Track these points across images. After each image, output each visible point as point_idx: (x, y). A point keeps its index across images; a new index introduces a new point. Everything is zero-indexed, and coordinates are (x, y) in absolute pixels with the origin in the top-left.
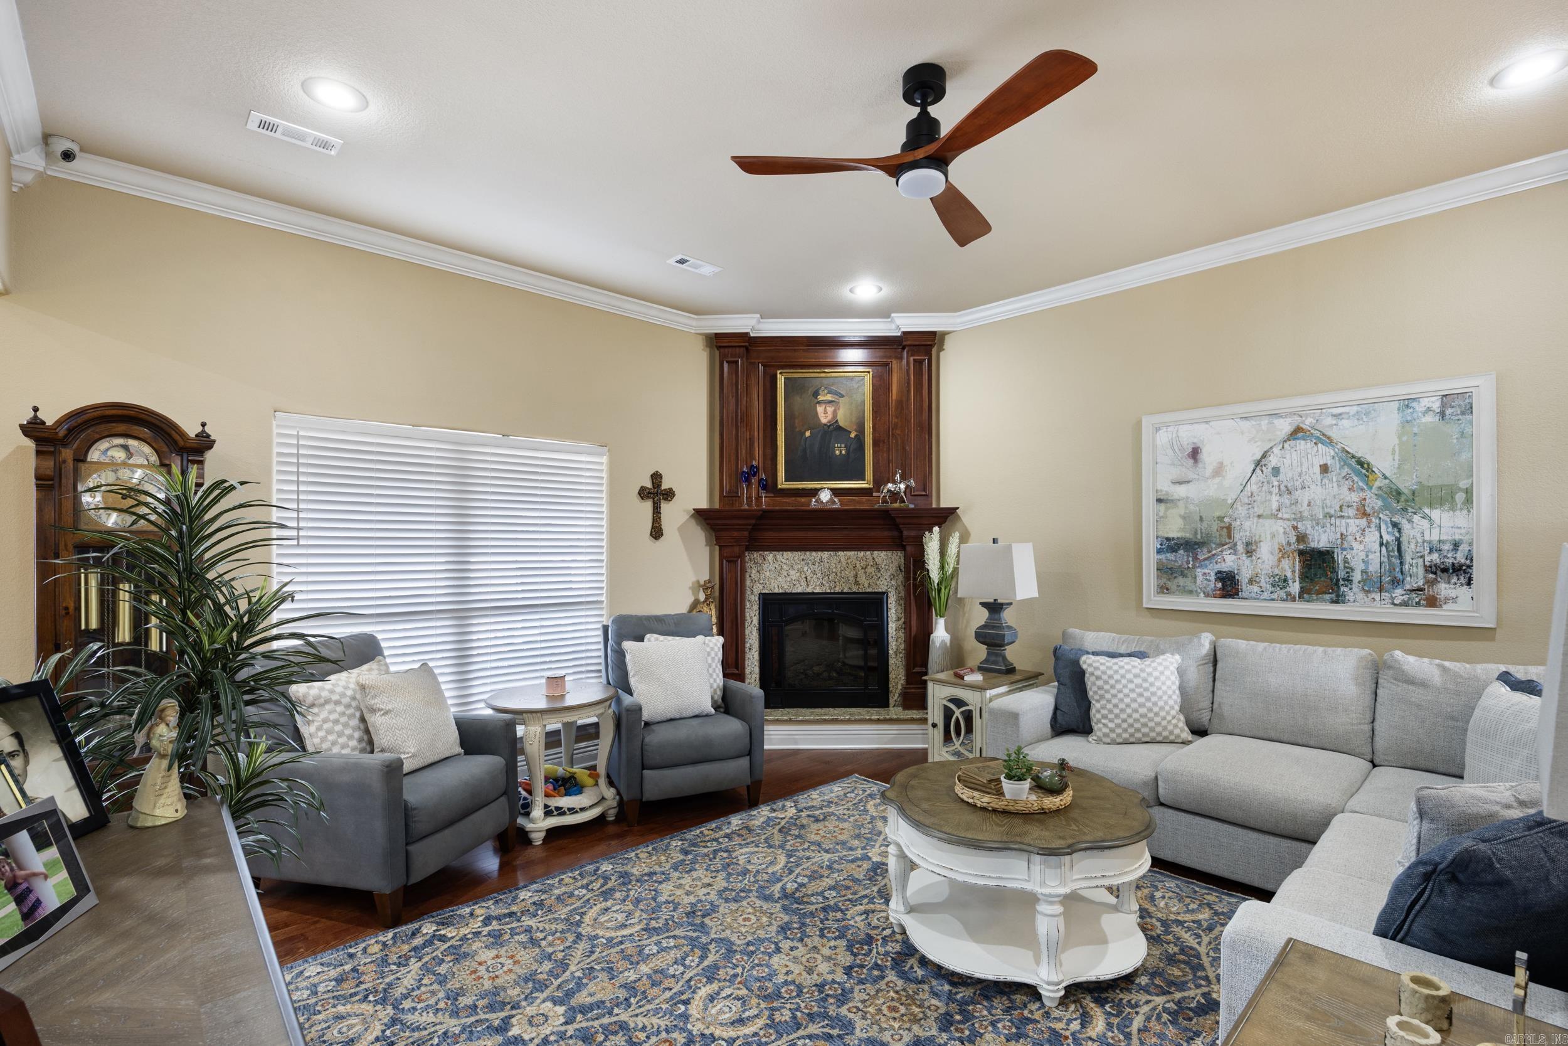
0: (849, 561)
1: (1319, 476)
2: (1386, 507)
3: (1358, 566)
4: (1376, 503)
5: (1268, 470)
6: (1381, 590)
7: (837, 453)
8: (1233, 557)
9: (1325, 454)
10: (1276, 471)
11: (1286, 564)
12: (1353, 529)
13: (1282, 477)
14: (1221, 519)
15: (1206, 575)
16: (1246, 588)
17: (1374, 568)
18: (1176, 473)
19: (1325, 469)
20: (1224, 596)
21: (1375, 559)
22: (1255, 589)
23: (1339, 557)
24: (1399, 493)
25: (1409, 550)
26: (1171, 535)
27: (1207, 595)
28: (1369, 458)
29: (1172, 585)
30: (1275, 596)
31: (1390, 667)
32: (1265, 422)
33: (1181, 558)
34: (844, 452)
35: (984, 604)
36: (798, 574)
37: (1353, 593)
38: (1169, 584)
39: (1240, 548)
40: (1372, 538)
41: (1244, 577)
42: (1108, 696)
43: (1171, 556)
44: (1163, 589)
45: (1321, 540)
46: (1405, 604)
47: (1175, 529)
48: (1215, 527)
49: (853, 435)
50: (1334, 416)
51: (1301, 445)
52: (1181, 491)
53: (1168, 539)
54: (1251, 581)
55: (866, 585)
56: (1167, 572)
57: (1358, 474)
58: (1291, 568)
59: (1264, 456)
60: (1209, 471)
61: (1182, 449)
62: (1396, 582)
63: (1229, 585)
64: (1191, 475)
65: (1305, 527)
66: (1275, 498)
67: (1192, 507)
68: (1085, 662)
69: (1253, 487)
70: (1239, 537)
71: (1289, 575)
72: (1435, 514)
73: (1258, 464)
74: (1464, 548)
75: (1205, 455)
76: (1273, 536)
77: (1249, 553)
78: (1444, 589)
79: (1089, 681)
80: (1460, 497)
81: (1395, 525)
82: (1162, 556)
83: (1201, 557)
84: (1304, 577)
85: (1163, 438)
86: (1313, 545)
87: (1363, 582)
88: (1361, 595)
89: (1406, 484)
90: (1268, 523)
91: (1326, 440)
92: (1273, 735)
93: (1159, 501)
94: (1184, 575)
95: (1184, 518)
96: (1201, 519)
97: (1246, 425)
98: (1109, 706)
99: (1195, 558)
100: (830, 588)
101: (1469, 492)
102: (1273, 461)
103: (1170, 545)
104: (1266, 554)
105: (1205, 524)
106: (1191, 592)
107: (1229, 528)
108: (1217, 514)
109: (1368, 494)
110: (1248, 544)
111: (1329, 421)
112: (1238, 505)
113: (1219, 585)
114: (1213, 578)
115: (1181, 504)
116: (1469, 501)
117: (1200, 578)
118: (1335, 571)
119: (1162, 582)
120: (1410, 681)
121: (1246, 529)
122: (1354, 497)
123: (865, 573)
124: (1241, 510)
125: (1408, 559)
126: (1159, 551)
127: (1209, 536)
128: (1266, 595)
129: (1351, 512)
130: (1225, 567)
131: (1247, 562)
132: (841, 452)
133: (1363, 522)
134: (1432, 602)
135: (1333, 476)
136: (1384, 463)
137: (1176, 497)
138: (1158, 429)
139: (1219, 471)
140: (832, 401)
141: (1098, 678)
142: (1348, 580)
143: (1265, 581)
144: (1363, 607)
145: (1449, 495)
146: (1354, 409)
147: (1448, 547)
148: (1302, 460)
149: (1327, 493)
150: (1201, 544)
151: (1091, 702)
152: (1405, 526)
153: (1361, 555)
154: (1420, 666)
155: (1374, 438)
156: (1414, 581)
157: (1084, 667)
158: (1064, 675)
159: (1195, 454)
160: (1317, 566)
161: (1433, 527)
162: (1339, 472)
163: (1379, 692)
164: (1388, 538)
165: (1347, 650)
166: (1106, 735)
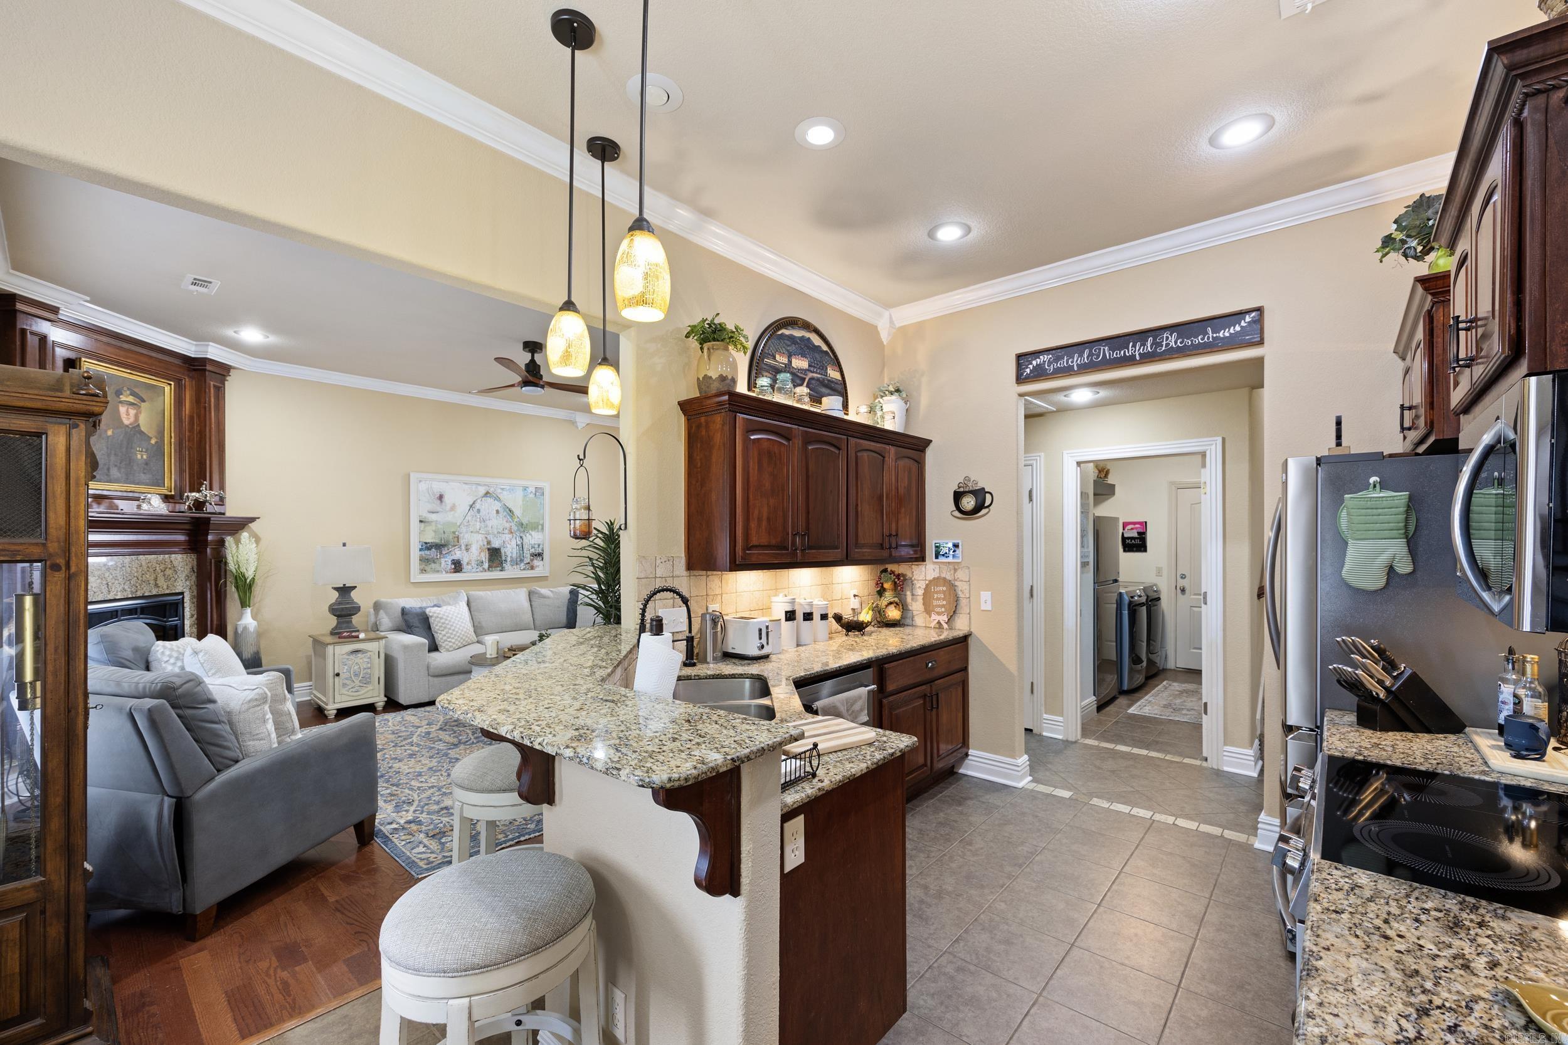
0: (150, 565)
1: (495, 515)
2: (518, 530)
3: (509, 555)
4: (515, 528)
5: (475, 510)
6: (517, 564)
7: (139, 457)
8: (459, 552)
9: (497, 505)
10: (479, 511)
11: (483, 554)
12: (507, 539)
13: (481, 514)
14: (454, 533)
15: (446, 562)
16: (465, 567)
17: (514, 555)
18: (430, 507)
19: (498, 512)
20: (455, 572)
21: (515, 551)
22: (470, 567)
23: (503, 551)
24: (522, 524)
25: (525, 547)
26: (427, 541)
27: (447, 572)
28: (513, 509)
29: (428, 568)
30: (478, 570)
31: (536, 593)
32: (474, 487)
33: (433, 553)
34: (145, 457)
35: (336, 589)
36: (99, 581)
37: (507, 566)
38: (426, 568)
39: (463, 547)
40: (514, 543)
41: (464, 563)
43: (427, 552)
44: (423, 571)
45: (496, 544)
46: (524, 569)
47: (430, 538)
48: (451, 537)
49: (153, 442)
50: (502, 489)
51: (489, 500)
52: (433, 517)
53: (426, 543)
54: (468, 564)
55: (165, 587)
56: (424, 561)
57: (510, 515)
58: (485, 557)
59: (474, 503)
60: (448, 508)
61: (434, 494)
62: (522, 561)
63: (457, 566)
64: (439, 509)
65: (490, 537)
66: (478, 524)
67: (439, 526)
68: (430, 612)
69: (469, 518)
70: (463, 542)
71: (484, 560)
72: (533, 533)
73: (471, 506)
74: (541, 546)
75: (446, 499)
76: (477, 542)
77: (467, 550)
78: (536, 562)
79: (431, 620)
80: (540, 527)
81: (521, 537)
82: (423, 553)
83: (444, 552)
84: (490, 560)
85: (423, 486)
86: (493, 546)
87: (511, 561)
88: (510, 567)
89: (525, 521)
90: (475, 535)
91: (498, 499)
92: (504, 630)
93: (421, 521)
94: (434, 562)
95: (435, 532)
96: (444, 533)
97: (466, 487)
98: (450, 631)
99: (441, 553)
100: (132, 592)
101: (543, 525)
102: (478, 506)
103: (427, 546)
104: (474, 549)
105: (446, 535)
106: (438, 571)
107: (458, 537)
108: (453, 530)
109: (513, 524)
110: (467, 546)
111: (499, 491)
112: (462, 526)
113: (453, 567)
114: (450, 563)
115: (433, 524)
116: (543, 529)
117: (443, 564)
118: (501, 557)
119: (422, 567)
120: (544, 597)
121: (466, 538)
122: (508, 525)
123: (164, 575)
124: (464, 529)
125: (525, 550)
126: (420, 550)
127: (448, 541)
128: (474, 570)
129: (506, 531)
130: (455, 557)
131: (466, 554)
132: (142, 456)
133: (511, 536)
134: (532, 568)
135: (500, 515)
136: (518, 512)
137: (430, 520)
138: (420, 481)
139: (453, 508)
140: (135, 404)
141: (441, 618)
142: (506, 561)
143: (474, 564)
144: (510, 572)
145: (537, 526)
146: (508, 487)
147: (536, 546)
148: (489, 507)
149: (498, 523)
150: (443, 546)
151: (437, 633)
152: (524, 538)
153: (510, 550)
154: (544, 591)
155: (515, 501)
156: (527, 560)
157: (431, 614)
158: (415, 622)
159: (441, 497)
160: (495, 556)
161: (533, 539)
162: (502, 514)
163: (533, 603)
164: (519, 543)
165: (518, 590)
166: (451, 647)
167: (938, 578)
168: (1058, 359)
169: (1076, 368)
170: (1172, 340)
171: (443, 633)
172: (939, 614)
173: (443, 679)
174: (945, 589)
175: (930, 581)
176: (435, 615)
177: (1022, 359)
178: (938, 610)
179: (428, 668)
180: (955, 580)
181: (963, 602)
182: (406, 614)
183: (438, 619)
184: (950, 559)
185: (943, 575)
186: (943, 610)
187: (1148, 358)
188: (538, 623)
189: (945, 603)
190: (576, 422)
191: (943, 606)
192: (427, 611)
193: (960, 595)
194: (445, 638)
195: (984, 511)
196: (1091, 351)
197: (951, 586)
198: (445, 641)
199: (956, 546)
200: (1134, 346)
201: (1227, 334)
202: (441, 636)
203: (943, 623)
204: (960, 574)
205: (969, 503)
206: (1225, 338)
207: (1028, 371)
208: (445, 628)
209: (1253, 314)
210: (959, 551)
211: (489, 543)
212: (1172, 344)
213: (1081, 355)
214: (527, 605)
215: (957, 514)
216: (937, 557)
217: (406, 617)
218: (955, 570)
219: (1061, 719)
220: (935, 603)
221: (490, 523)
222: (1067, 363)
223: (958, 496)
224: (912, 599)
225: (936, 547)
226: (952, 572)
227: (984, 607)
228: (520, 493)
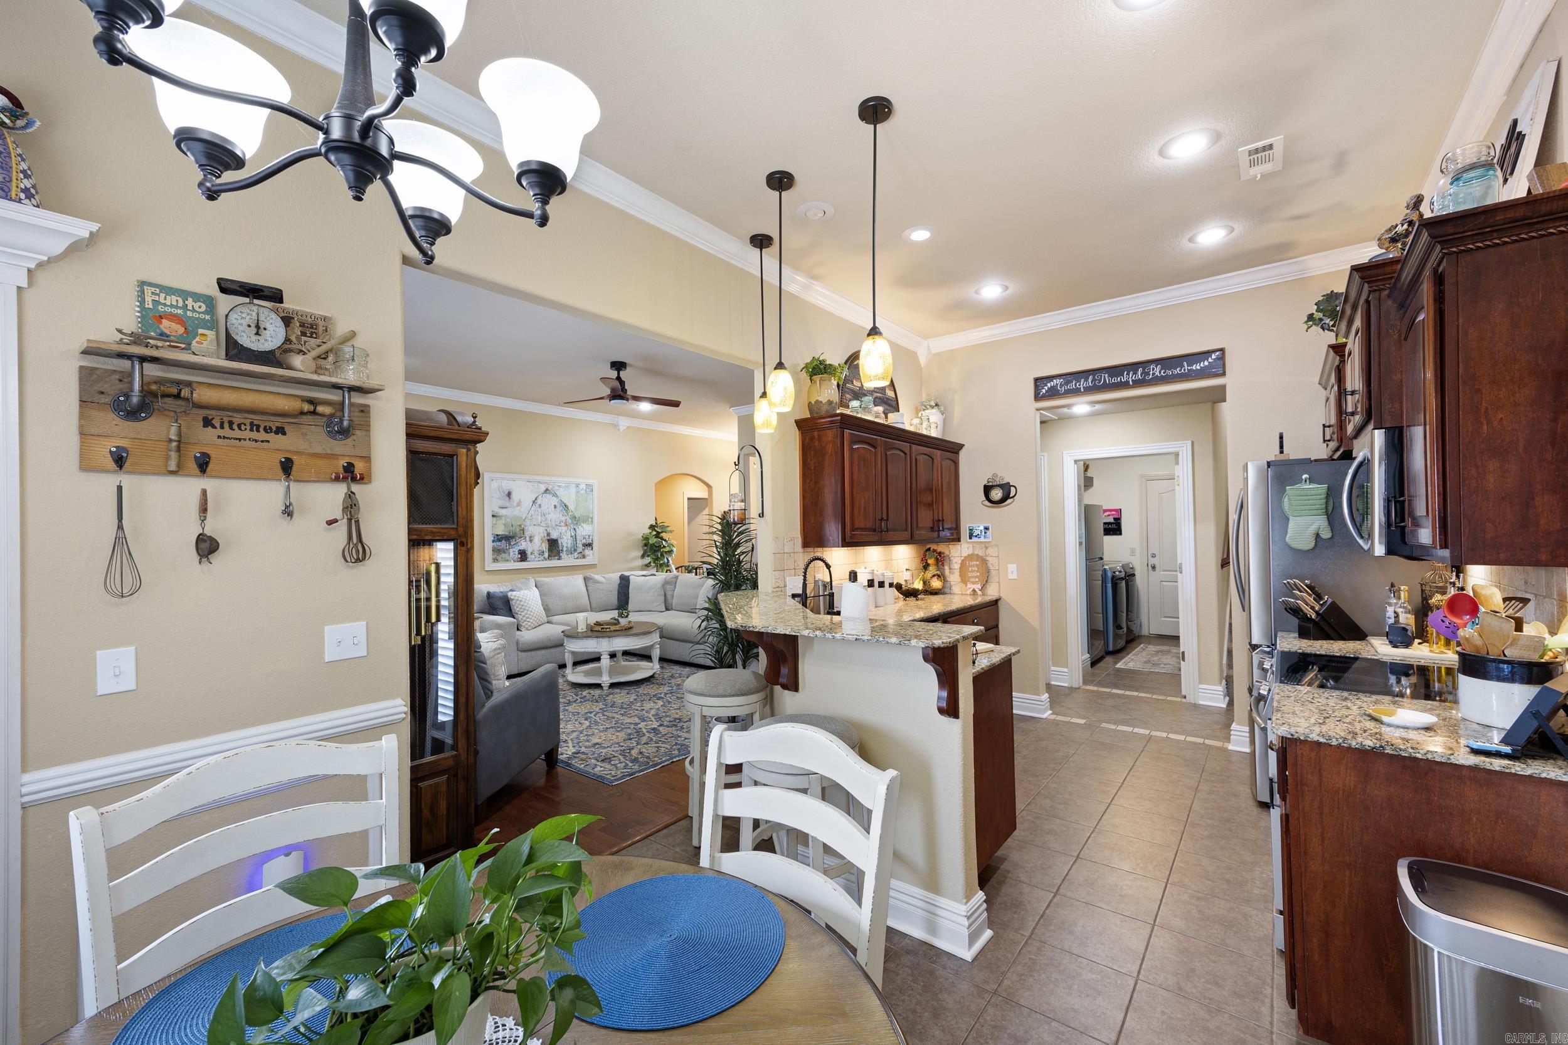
1: (553, 509)
2: (572, 523)
3: (565, 545)
4: (569, 521)
5: (537, 505)
6: (571, 553)
8: (525, 543)
9: (555, 501)
10: (540, 505)
11: (543, 545)
12: (564, 531)
13: (542, 509)
14: (520, 526)
15: (514, 552)
16: (529, 557)
17: (569, 546)
18: (501, 503)
19: (555, 506)
20: (521, 561)
21: (569, 542)
22: (533, 556)
23: (559, 542)
24: (575, 518)
25: (578, 538)
26: (498, 533)
27: (514, 561)
28: (567, 504)
29: (499, 558)
30: (540, 559)
31: (591, 579)
32: (536, 484)
33: (503, 544)
37: (563, 555)
38: (498, 557)
39: (528, 539)
40: (569, 534)
41: (529, 553)
42: (527, 608)
43: (499, 543)
44: (495, 560)
45: (554, 536)
46: (577, 558)
47: (501, 531)
48: (518, 530)
50: (559, 486)
51: (548, 496)
52: (503, 512)
53: (497, 535)
54: (531, 554)
56: (497, 551)
57: (565, 510)
58: (545, 547)
59: (536, 499)
60: (515, 504)
61: (503, 492)
62: (575, 550)
63: (523, 556)
64: (507, 505)
65: (550, 530)
66: (540, 517)
67: (508, 520)
68: (511, 595)
69: (532, 512)
70: (527, 534)
71: (544, 550)
72: (584, 525)
73: (534, 502)
74: (591, 538)
75: (513, 496)
76: (539, 534)
77: (531, 541)
78: (587, 552)
79: (513, 603)
80: (590, 520)
81: (575, 529)
82: (495, 544)
83: (512, 543)
84: (550, 550)
85: (495, 484)
86: (552, 537)
87: (567, 551)
88: (566, 556)
89: (577, 515)
90: (537, 528)
91: (555, 495)
92: (567, 611)
93: (493, 516)
94: (505, 553)
95: (505, 525)
96: (512, 526)
97: (530, 485)
98: (529, 612)
99: (510, 544)
101: (592, 518)
102: (539, 501)
103: (498, 538)
104: (537, 540)
105: (514, 528)
106: (507, 560)
107: (523, 530)
108: (519, 523)
109: (567, 518)
110: (531, 537)
111: (557, 488)
112: (526, 520)
113: (520, 556)
114: (517, 553)
115: (503, 518)
116: (592, 521)
117: (511, 553)
118: (558, 547)
119: (495, 557)
120: (598, 583)
121: (530, 530)
122: (563, 518)
124: (528, 522)
125: (578, 542)
126: (493, 541)
127: (515, 533)
128: (537, 559)
129: (563, 524)
130: (522, 548)
131: (530, 545)
133: (566, 528)
134: (584, 557)
135: (557, 509)
136: (571, 507)
137: (500, 514)
138: (492, 480)
139: (519, 504)
141: (521, 601)
142: (562, 550)
143: (536, 553)
144: (567, 560)
145: (588, 519)
146: (563, 485)
147: (587, 537)
148: (548, 502)
149: (555, 516)
150: (512, 537)
151: (517, 614)
152: (577, 530)
153: (565, 541)
154: (597, 577)
155: (569, 496)
156: (579, 550)
157: (512, 597)
158: (499, 604)
159: (509, 494)
160: (553, 545)
161: (584, 530)
162: (559, 508)
163: (589, 588)
164: (573, 534)
165: (576, 576)
166: (530, 626)
167: (972, 555)
168: (1067, 383)
169: (1082, 390)
170: (1157, 371)
171: (523, 614)
172: (973, 583)
173: (529, 654)
174: (978, 563)
175: (965, 557)
176: (516, 598)
177: (1039, 382)
178: (973, 580)
179: (517, 643)
180: (986, 556)
181: (993, 573)
182: (492, 598)
183: (518, 602)
184: (982, 539)
185: (976, 552)
186: (977, 580)
187: (1138, 384)
188: (594, 605)
189: (978, 574)
190: (618, 425)
191: (977, 577)
192: (509, 594)
193: (991, 567)
194: (524, 618)
195: (1009, 501)
196: (1094, 377)
197: (983, 561)
198: (525, 621)
199: (986, 528)
200: (1128, 374)
201: (1198, 368)
202: (521, 617)
203: (977, 590)
204: (990, 551)
205: (997, 494)
206: (1197, 370)
207: (1044, 391)
208: (524, 609)
209: (1218, 353)
210: (989, 533)
211: (548, 534)
212: (1157, 373)
213: (1086, 380)
214: (584, 589)
215: (987, 503)
216: (970, 538)
217: (491, 600)
218: (986, 548)
219: (1065, 670)
220: (970, 574)
221: (549, 517)
222: (1076, 386)
223: (987, 489)
224: (950, 573)
225: (970, 530)
226: (984, 549)
227: (1011, 576)
228: (573, 490)
